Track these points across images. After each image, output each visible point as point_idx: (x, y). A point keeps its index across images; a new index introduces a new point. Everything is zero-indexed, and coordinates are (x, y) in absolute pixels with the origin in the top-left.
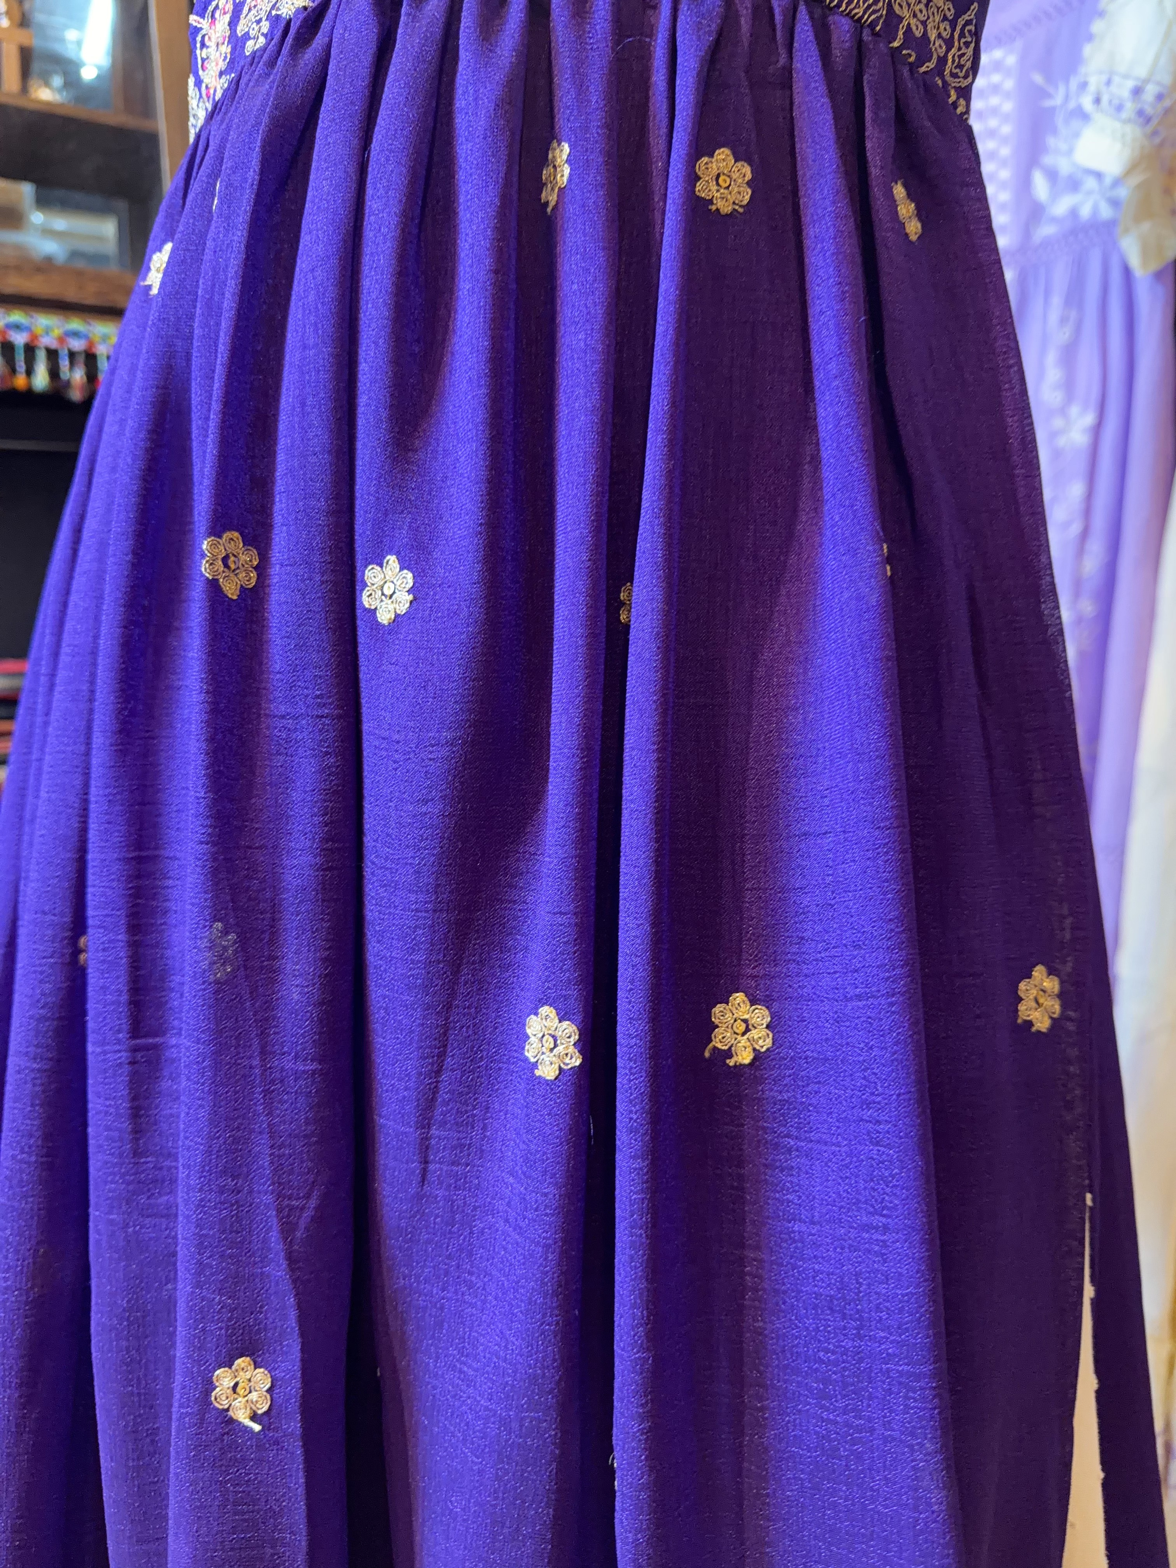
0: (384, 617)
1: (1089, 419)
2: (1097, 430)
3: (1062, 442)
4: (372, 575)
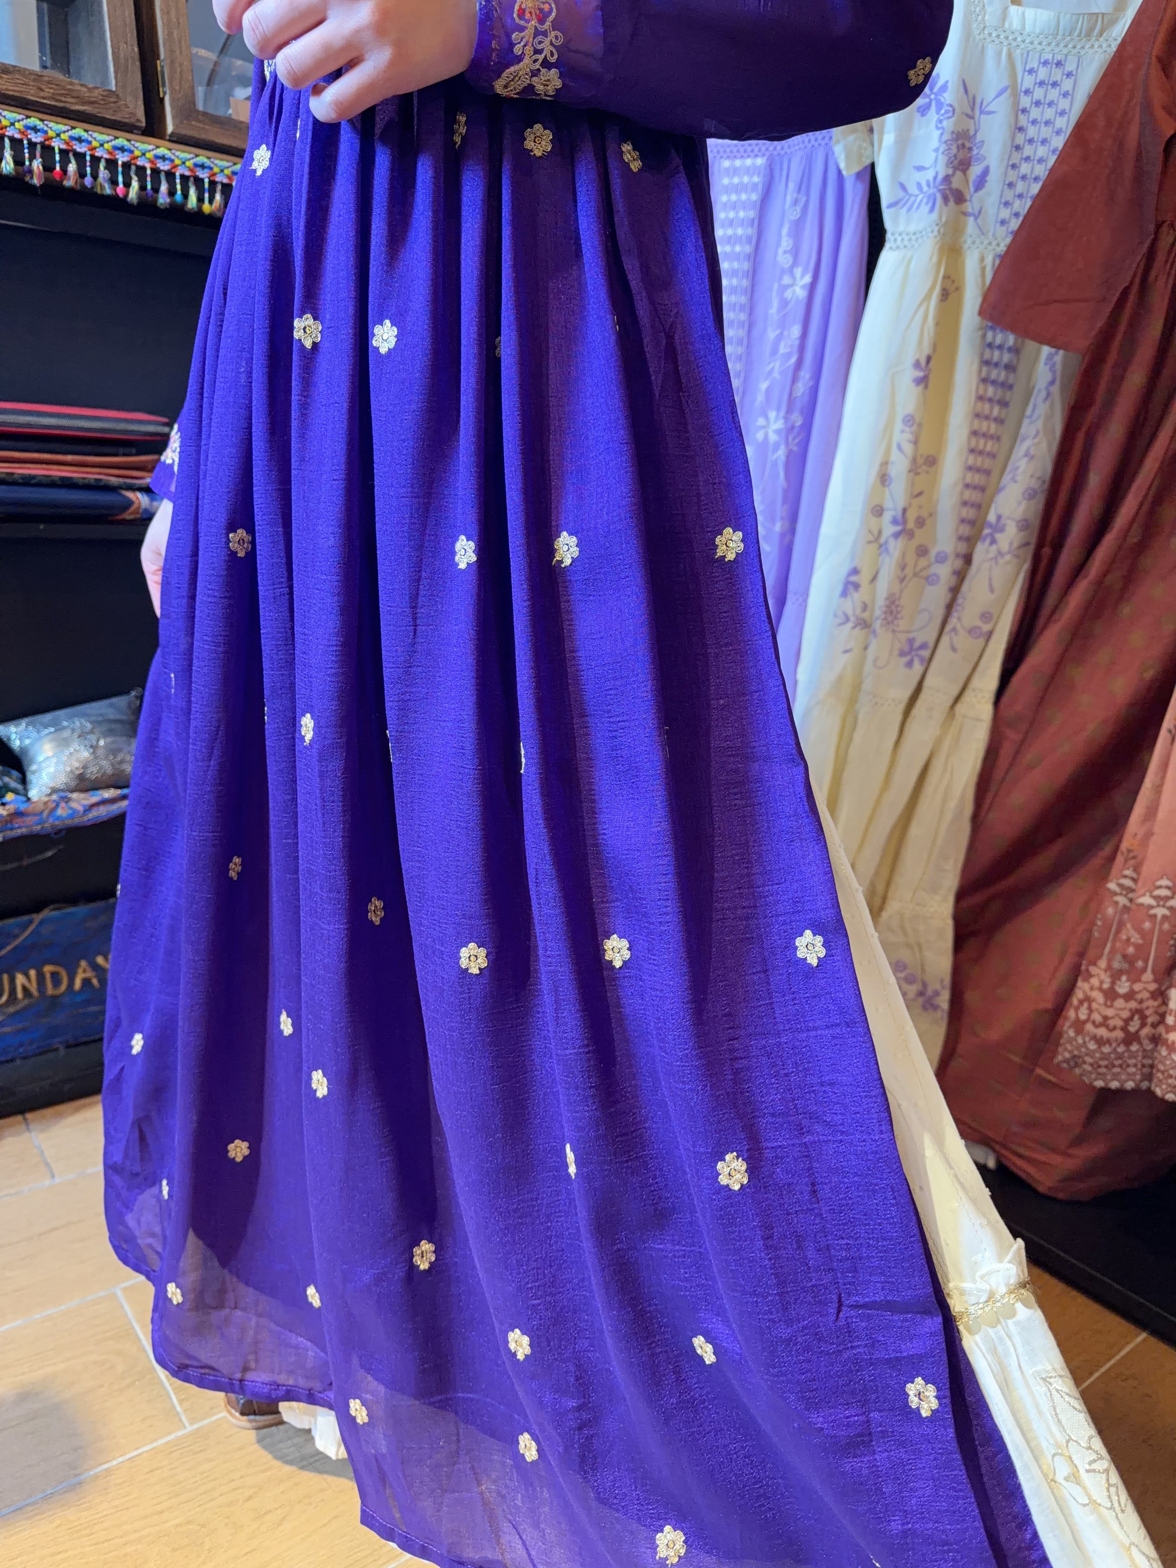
0: (383, 350)
1: (808, 279)
2: (812, 288)
3: (788, 294)
4: (378, 330)
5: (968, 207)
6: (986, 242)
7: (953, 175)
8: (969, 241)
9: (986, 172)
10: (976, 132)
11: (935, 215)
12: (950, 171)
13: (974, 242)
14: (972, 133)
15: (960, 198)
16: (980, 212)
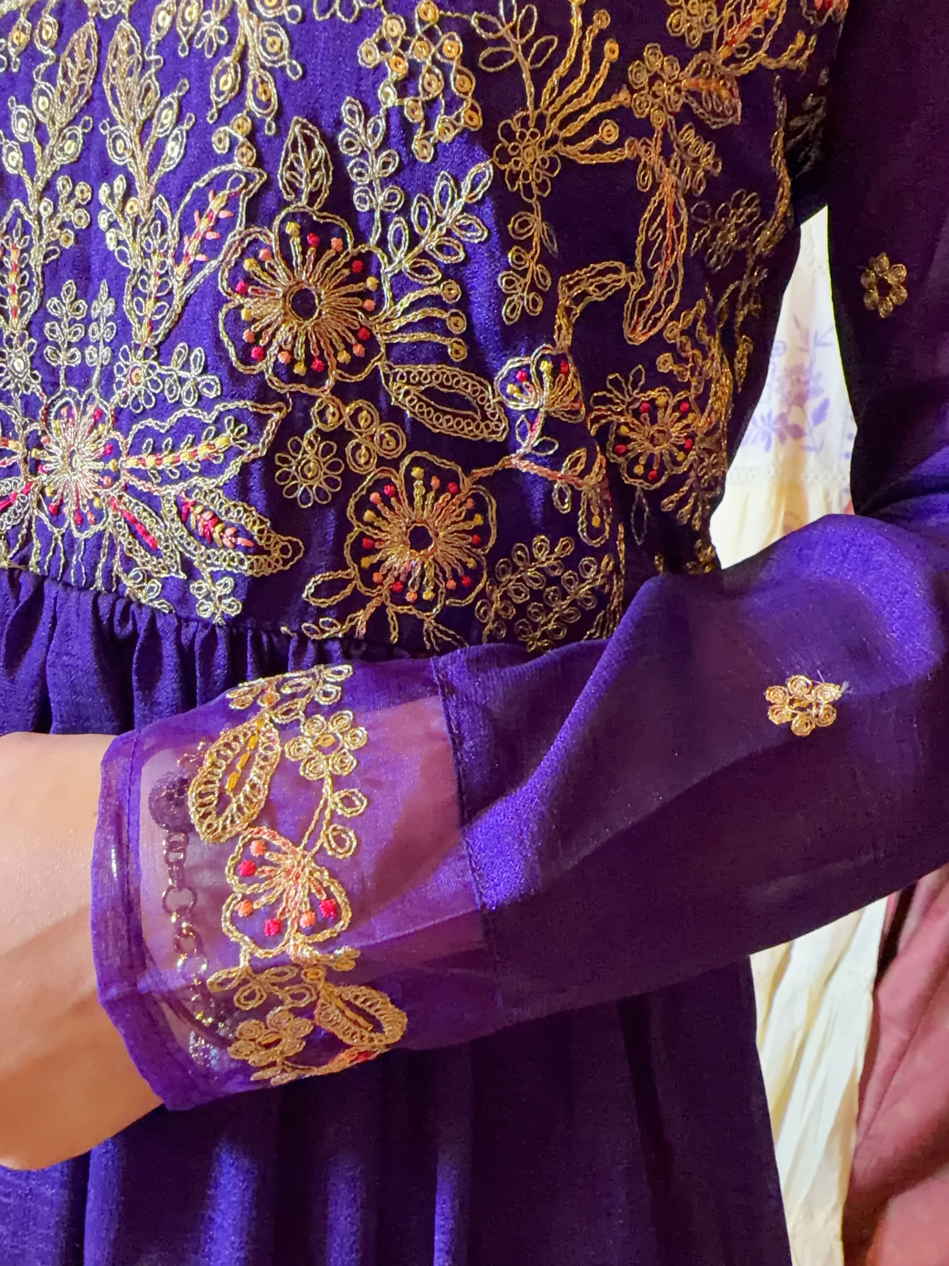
5: (807, 441)
6: (830, 477)
7: (789, 412)
8: (811, 477)
9: (825, 405)
10: (812, 364)
11: (770, 455)
12: (785, 410)
13: (817, 477)
14: (807, 366)
15: (797, 432)
16: (822, 446)
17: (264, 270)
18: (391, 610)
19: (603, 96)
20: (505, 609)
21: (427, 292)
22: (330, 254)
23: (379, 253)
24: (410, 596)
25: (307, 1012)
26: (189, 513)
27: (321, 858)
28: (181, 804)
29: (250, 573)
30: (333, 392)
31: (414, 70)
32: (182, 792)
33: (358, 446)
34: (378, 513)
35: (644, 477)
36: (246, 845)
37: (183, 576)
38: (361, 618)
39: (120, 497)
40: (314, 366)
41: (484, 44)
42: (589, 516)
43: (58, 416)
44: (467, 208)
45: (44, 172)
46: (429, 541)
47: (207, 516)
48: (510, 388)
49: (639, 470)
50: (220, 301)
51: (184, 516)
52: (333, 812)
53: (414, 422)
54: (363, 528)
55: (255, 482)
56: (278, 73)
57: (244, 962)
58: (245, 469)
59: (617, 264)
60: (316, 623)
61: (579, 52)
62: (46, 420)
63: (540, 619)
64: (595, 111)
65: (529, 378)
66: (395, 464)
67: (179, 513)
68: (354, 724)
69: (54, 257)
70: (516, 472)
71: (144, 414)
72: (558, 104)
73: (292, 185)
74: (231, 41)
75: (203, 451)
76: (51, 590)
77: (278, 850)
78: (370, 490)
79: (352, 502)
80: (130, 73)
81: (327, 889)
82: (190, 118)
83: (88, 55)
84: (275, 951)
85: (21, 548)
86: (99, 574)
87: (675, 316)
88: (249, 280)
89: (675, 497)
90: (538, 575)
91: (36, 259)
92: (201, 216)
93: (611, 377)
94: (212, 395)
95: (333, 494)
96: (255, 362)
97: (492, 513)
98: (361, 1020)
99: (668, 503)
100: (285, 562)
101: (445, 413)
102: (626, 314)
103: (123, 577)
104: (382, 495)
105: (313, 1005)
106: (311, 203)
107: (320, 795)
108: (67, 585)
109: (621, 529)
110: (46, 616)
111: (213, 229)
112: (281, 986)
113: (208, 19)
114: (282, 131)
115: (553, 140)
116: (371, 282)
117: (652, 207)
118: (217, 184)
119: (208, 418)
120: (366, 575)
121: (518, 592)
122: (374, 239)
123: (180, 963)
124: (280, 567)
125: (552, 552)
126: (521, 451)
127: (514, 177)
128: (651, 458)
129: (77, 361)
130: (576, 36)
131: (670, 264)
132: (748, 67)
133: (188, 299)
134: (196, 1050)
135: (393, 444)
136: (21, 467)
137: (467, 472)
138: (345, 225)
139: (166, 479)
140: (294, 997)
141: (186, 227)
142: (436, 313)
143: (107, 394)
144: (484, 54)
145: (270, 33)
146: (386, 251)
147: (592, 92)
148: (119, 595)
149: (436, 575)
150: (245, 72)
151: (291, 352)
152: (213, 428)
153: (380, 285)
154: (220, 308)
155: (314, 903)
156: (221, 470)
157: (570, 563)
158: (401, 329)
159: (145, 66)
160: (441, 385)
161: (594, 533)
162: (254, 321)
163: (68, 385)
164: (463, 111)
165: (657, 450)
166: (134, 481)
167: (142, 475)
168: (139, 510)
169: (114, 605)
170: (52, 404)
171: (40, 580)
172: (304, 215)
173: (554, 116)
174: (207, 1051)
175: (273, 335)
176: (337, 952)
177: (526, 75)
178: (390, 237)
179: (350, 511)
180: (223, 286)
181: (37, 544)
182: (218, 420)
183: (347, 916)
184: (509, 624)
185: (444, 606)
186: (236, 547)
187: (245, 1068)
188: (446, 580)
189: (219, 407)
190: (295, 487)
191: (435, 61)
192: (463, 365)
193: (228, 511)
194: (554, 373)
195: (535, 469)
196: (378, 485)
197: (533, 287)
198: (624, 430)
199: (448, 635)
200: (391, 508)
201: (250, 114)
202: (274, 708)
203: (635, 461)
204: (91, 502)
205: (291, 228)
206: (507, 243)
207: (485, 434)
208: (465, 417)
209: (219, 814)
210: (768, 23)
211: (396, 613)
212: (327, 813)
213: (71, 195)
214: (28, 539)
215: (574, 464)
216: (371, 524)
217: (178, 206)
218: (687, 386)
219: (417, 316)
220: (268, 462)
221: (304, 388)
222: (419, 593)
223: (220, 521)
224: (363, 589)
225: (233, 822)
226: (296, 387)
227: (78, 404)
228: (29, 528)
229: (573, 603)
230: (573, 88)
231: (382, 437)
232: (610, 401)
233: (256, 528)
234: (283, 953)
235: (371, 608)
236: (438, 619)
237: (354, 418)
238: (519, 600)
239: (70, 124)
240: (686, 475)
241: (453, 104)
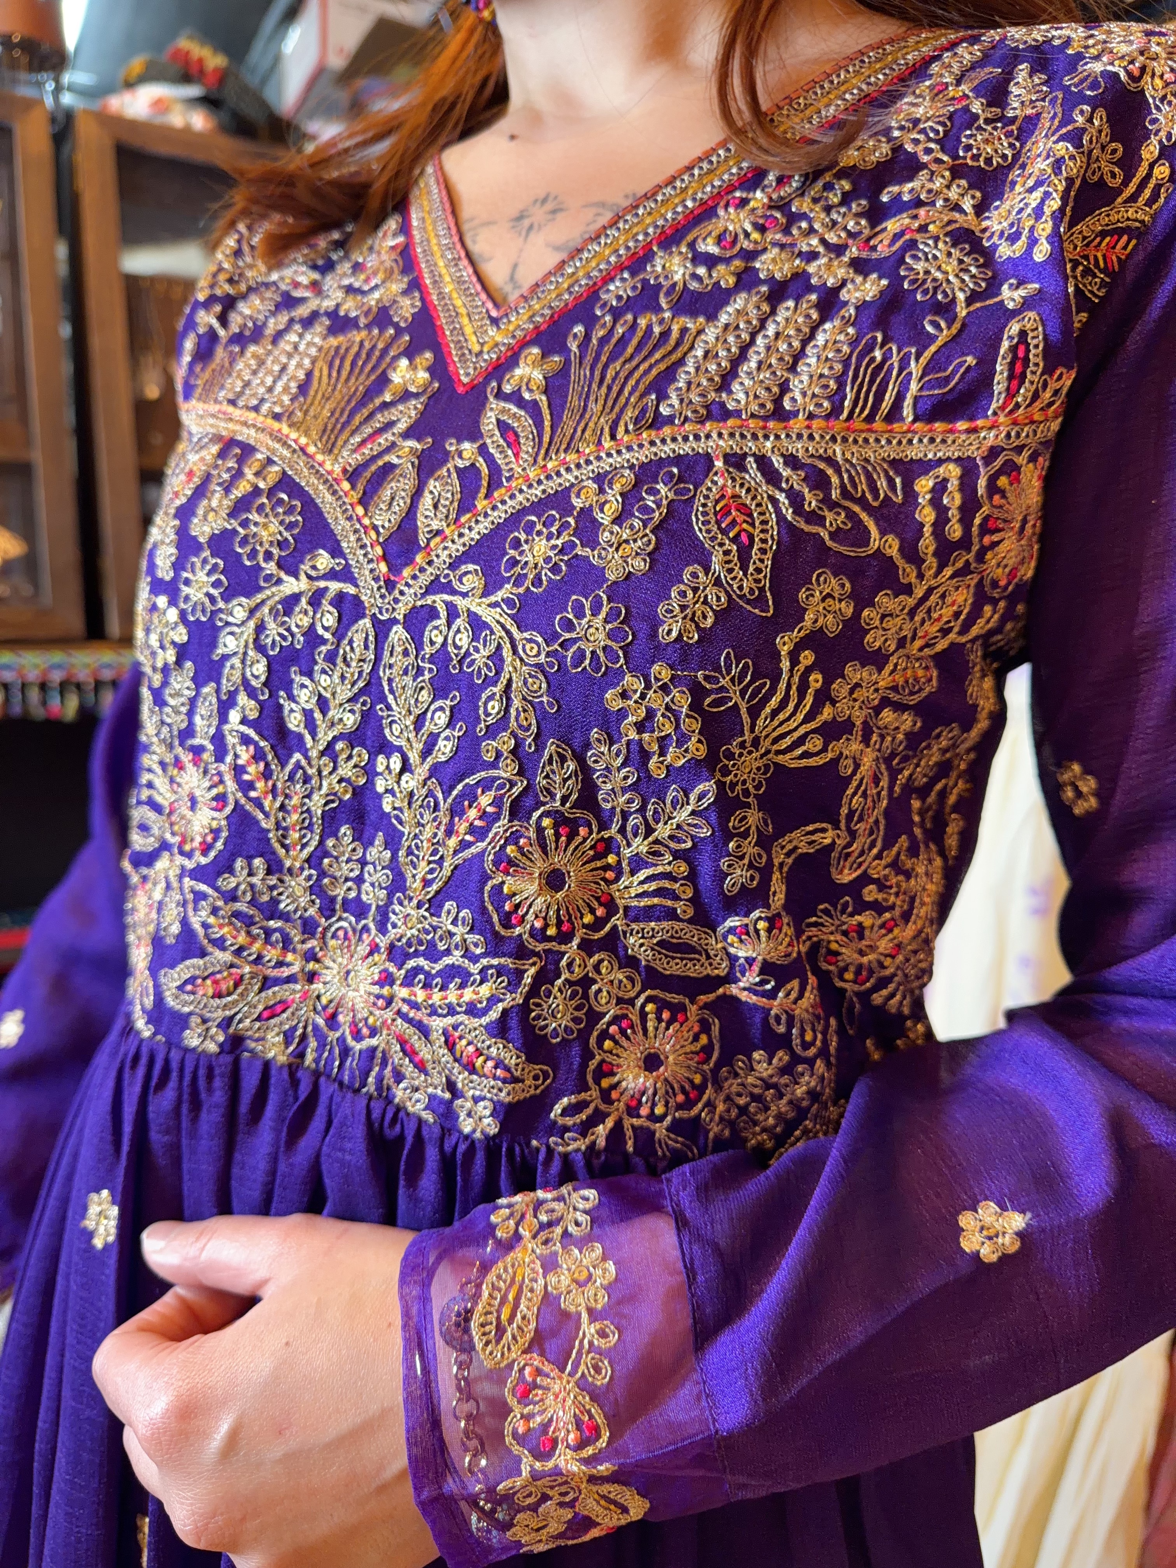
17: (523, 854)
18: (628, 1122)
19: (807, 719)
20: (728, 1111)
21: (660, 869)
22: (579, 839)
23: (619, 837)
24: (644, 1111)
25: (571, 1504)
26: (454, 1044)
27: (583, 1385)
28: (467, 1330)
29: (507, 1100)
30: (579, 947)
31: (650, 714)
32: (467, 1320)
33: (600, 990)
34: (616, 1042)
35: (855, 982)
36: (521, 1370)
37: (447, 1095)
38: (602, 1131)
39: (394, 1020)
40: (564, 929)
41: (709, 692)
42: (803, 1032)
43: (334, 936)
44: (693, 813)
45: (325, 736)
46: (661, 1063)
47: (471, 1049)
48: (731, 938)
49: (849, 976)
50: (485, 878)
51: (450, 1045)
52: (591, 1343)
53: (648, 968)
54: (604, 1055)
55: (514, 1023)
56: (538, 708)
57: (525, 1471)
58: (505, 1012)
59: (824, 825)
60: (562, 1138)
61: (789, 686)
62: (323, 937)
63: (760, 1117)
64: (802, 731)
65: (748, 934)
66: (631, 1002)
67: (446, 1042)
68: (604, 1258)
69: (334, 805)
70: (735, 999)
71: (416, 954)
72: (769, 729)
73: (547, 790)
74: (498, 673)
75: (468, 994)
76: (327, 1089)
77: (548, 1376)
78: (609, 1024)
79: (595, 1034)
80: (406, 672)
81: (589, 1412)
82: (455, 697)
83: (366, 647)
84: (550, 1464)
85: (299, 1044)
86: (371, 1080)
87: (879, 856)
88: (511, 862)
89: (885, 992)
90: (759, 1082)
91: (317, 804)
92: (470, 806)
93: (821, 907)
94: (478, 951)
95: (579, 1030)
96: (514, 927)
97: (716, 1030)
98: (612, 1507)
99: (877, 999)
100: (536, 1088)
101: (673, 958)
102: (834, 862)
103: (394, 1086)
104: (620, 1028)
105: (575, 1500)
106: (563, 804)
107: (578, 1328)
108: (341, 1084)
109: (833, 1022)
110: (321, 1111)
111: (480, 818)
112: (552, 1488)
113: (477, 650)
114: (540, 748)
115: (768, 752)
116: (611, 859)
117: (854, 784)
118: (486, 785)
119: (474, 969)
120: (606, 1096)
121: (740, 1095)
122: (615, 828)
123: (467, 1459)
124: (532, 1092)
125: (770, 1063)
126: (741, 984)
127: (733, 785)
128: (859, 968)
129: (353, 894)
130: (785, 676)
131: (871, 820)
132: (942, 645)
133: (456, 867)
134: (478, 1529)
135: (629, 987)
136: (300, 976)
137: (692, 1002)
138: (591, 818)
139: (434, 1012)
140: (562, 1494)
141: (456, 811)
142: (666, 884)
143: (382, 929)
144: (708, 701)
145: (531, 676)
146: (625, 837)
147: (800, 717)
148: (389, 1100)
149: (667, 1092)
150: (509, 699)
151: (545, 919)
152: (478, 977)
153: (619, 862)
154: (485, 883)
155: (578, 1424)
156: (485, 1012)
157: (785, 1070)
158: (637, 896)
159: (420, 671)
160: (672, 937)
161: (806, 1046)
162: (514, 894)
163: (345, 911)
164: (692, 744)
165: (865, 960)
166: (405, 1008)
167: (414, 1006)
168: (410, 1031)
169: (385, 1110)
170: (330, 926)
171: (317, 1074)
172: (557, 812)
173: (767, 736)
174: (489, 1531)
175: (530, 906)
176: (599, 1468)
177: (743, 711)
178: (629, 829)
179: (593, 1041)
180: (488, 865)
181: (313, 1044)
182: (483, 971)
183: (606, 1435)
184: (732, 1124)
185: (674, 1118)
186: (495, 1078)
187: (519, 1545)
188: (675, 1095)
189: (484, 961)
190: (546, 1026)
191: (668, 708)
192: (690, 921)
193: (489, 1047)
194: (769, 931)
195: (753, 999)
196: (615, 1020)
197: (751, 866)
198: (834, 946)
199: (676, 1143)
200: (628, 1038)
201: (513, 734)
202: (534, 1237)
203: (845, 969)
204: (366, 1019)
205: (546, 822)
206: (729, 837)
207: (709, 971)
208: (691, 960)
209: (498, 1342)
210: (957, 615)
211: (633, 1126)
212: (586, 1345)
213: (350, 757)
214: (304, 1037)
215: (788, 994)
216: (611, 1052)
217: (450, 793)
218: (892, 908)
219: (652, 886)
220: (524, 1009)
221: (553, 946)
222: (652, 1109)
223: (481, 1054)
224: (603, 1107)
225: (509, 1349)
226: (548, 946)
227: (354, 930)
228: (305, 1027)
229: (790, 1102)
230: (782, 716)
231: (620, 982)
232: (822, 925)
233: (513, 1061)
234: (556, 1466)
235: (610, 1123)
236: (668, 1129)
237: (597, 968)
238: (742, 1101)
239: (349, 701)
240: (894, 975)
241: (682, 740)
